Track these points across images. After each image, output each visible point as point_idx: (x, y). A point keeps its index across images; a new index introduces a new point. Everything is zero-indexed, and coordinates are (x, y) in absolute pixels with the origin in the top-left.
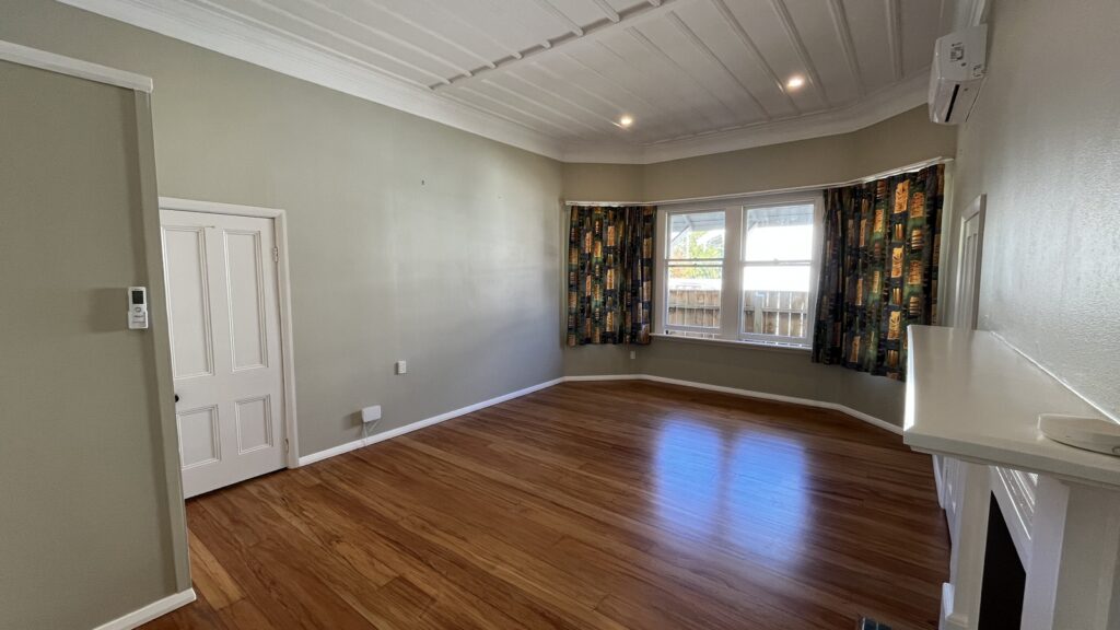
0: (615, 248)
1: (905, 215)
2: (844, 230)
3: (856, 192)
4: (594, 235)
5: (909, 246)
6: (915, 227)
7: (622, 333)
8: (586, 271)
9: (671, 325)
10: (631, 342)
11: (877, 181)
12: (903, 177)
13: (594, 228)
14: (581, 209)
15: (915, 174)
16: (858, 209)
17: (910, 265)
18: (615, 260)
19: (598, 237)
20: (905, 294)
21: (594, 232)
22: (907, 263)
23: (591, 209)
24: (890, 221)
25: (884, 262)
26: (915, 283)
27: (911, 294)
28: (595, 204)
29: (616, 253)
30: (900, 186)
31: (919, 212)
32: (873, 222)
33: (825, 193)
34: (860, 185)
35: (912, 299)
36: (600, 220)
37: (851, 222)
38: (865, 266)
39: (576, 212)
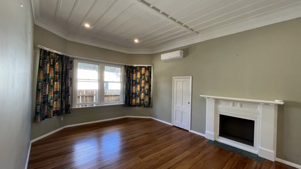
0: (59, 72)
1: (144, 75)
2: (130, 75)
3: (132, 68)
4: (50, 65)
5: (145, 80)
6: (146, 77)
7: (62, 110)
8: (47, 82)
9: (79, 103)
10: (65, 113)
11: (137, 66)
12: (144, 67)
13: (50, 62)
14: (45, 51)
15: (146, 67)
16: (133, 71)
17: (146, 84)
18: (59, 77)
19: (53, 66)
20: (145, 90)
21: (50, 64)
22: (145, 84)
23: (50, 53)
24: (141, 75)
25: (140, 83)
26: (147, 87)
27: (146, 90)
28: (52, 51)
29: (59, 75)
30: (143, 68)
31: (147, 74)
32: (136, 75)
33: (125, 66)
34: (133, 66)
35: (146, 91)
36: (54, 59)
37: (131, 74)
38: (135, 84)
39: (42, 52)
